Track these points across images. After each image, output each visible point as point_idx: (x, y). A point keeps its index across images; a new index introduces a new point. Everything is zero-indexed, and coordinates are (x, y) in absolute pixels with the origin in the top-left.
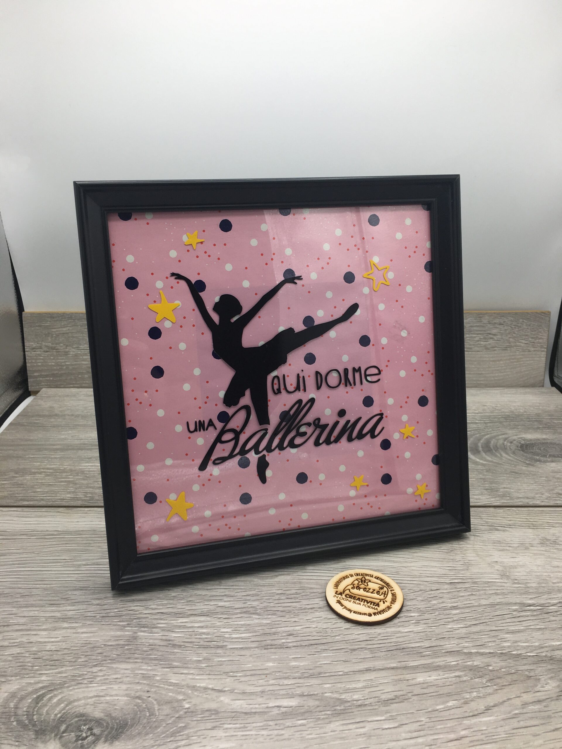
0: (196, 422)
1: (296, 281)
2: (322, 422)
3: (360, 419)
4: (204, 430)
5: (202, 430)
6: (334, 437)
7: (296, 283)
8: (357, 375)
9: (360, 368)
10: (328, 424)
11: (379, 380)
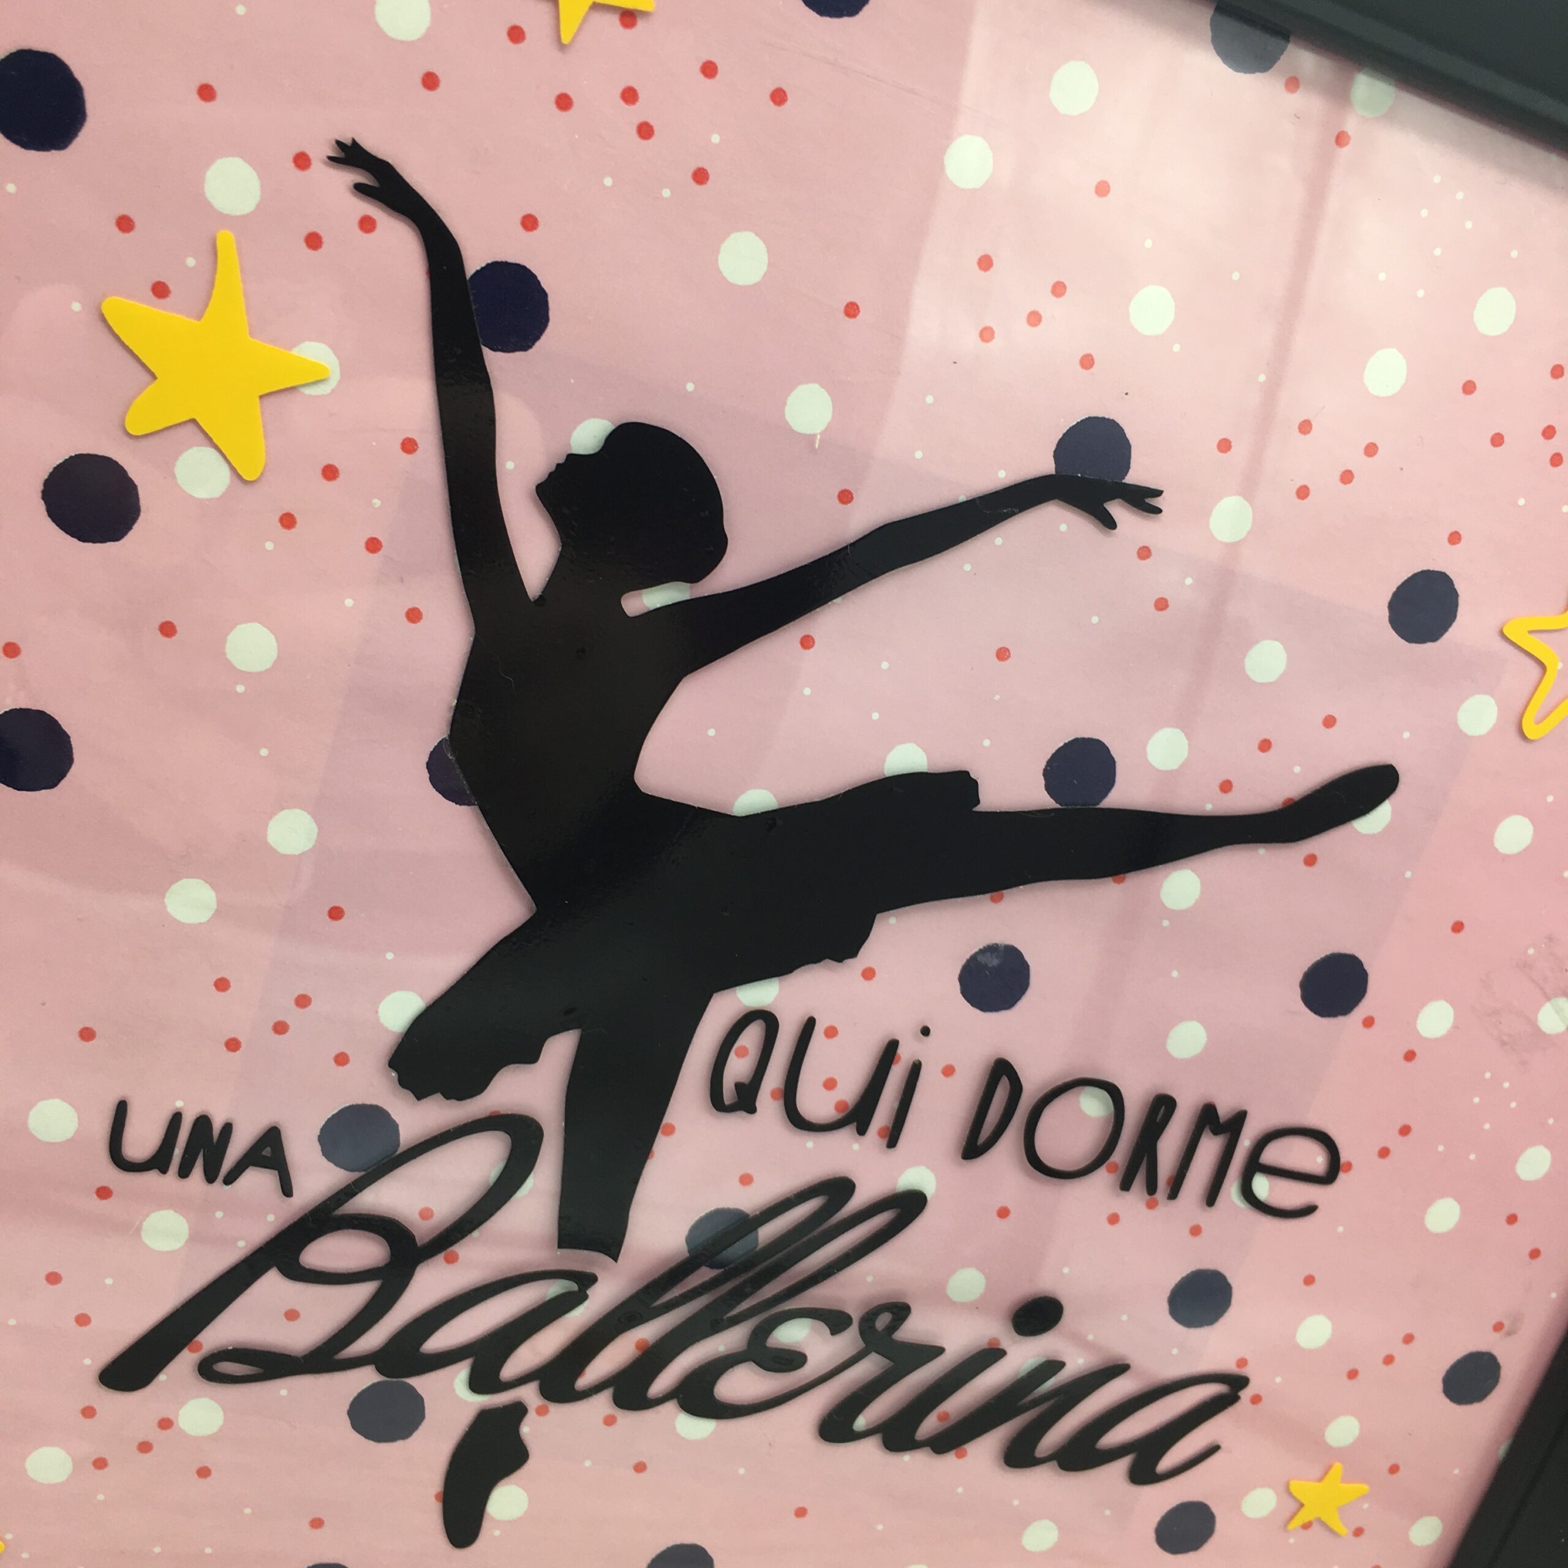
0: (176, 1118)
1: (1117, 509)
2: (913, 1330)
3: (1116, 1370)
4: (210, 1177)
5: (198, 1171)
6: (943, 1417)
7: (1110, 523)
8: (1210, 1148)
9: (1240, 1118)
10: (940, 1351)
11: (1308, 1210)
